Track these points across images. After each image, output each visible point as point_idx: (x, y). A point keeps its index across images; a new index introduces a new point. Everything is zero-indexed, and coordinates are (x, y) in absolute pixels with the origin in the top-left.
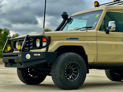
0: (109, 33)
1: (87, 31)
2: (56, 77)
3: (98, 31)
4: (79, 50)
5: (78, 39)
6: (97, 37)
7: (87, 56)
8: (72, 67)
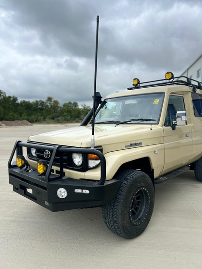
0: (175, 128)
1: (151, 129)
2: (116, 224)
3: (164, 127)
5: (140, 144)
6: (164, 138)
7: (153, 170)
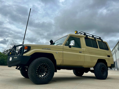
0: (71, 48)
3: (64, 46)
4: (50, 56)
6: (63, 49)
8: (44, 68)
